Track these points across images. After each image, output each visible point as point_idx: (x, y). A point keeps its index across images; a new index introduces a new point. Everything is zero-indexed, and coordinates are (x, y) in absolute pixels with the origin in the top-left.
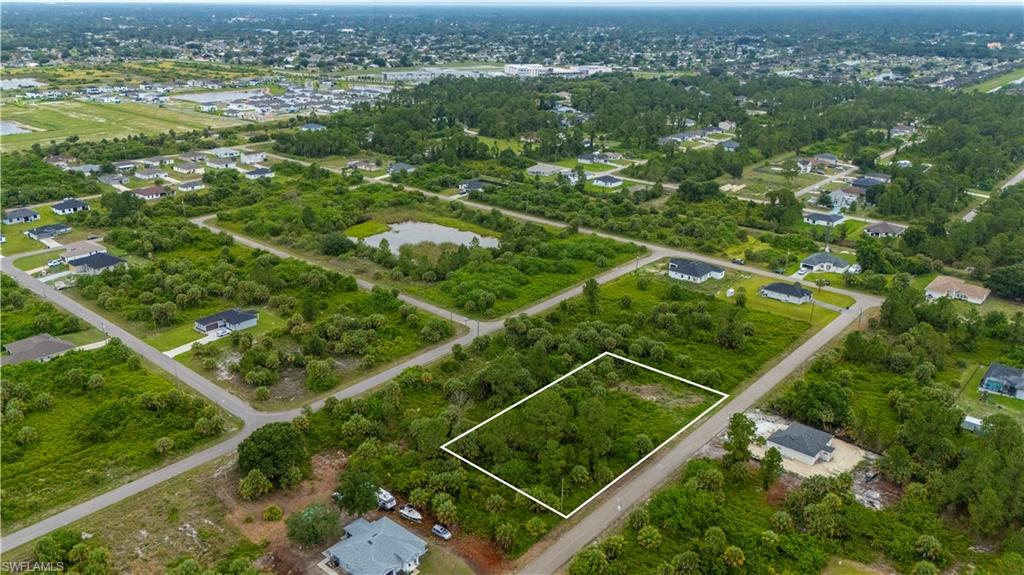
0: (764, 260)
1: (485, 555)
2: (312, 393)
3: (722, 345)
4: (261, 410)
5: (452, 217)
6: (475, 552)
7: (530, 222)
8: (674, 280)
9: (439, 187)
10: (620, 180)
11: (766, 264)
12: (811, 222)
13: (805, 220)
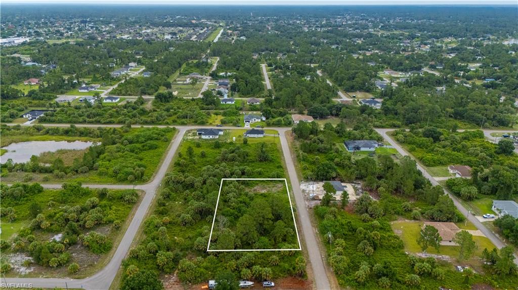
0: (229, 123)
1: (296, 284)
2: (103, 255)
3: (261, 161)
4: (83, 278)
5: (41, 135)
6: (290, 285)
7: (100, 127)
8: (206, 140)
9: (10, 119)
10: (118, 98)
11: (231, 124)
12: (224, 103)
13: (222, 103)
